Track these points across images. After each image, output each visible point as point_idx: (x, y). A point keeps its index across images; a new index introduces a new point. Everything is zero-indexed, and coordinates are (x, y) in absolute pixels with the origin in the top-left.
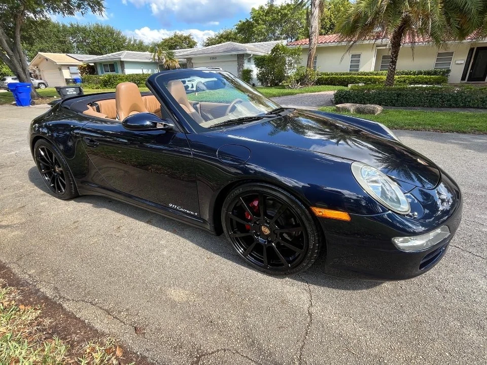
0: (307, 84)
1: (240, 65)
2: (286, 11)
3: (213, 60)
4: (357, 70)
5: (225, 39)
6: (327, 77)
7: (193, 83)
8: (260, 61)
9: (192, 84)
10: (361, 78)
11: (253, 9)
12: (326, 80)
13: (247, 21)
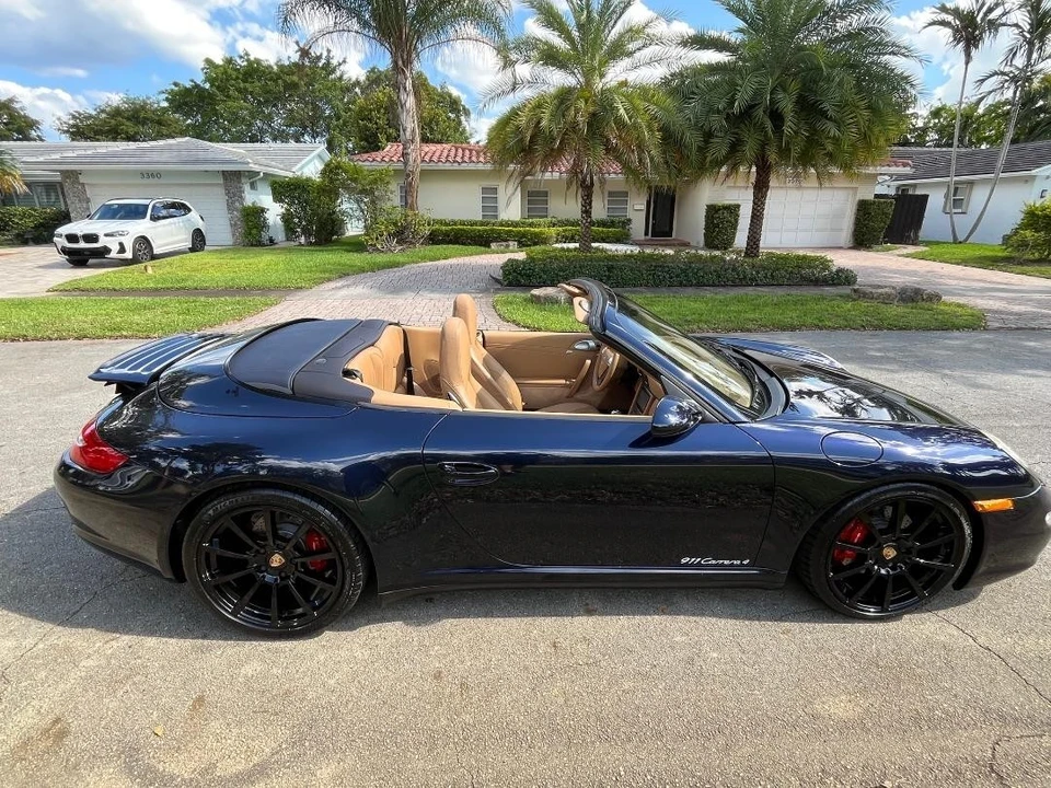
0: (411, 243)
1: (234, 195)
2: (295, 78)
3: (151, 181)
4: (496, 217)
5: (128, 119)
6: (447, 228)
7: (122, 239)
8: (285, 189)
9: (121, 244)
10: (511, 231)
11: (208, 61)
12: (447, 234)
13: (197, 86)
